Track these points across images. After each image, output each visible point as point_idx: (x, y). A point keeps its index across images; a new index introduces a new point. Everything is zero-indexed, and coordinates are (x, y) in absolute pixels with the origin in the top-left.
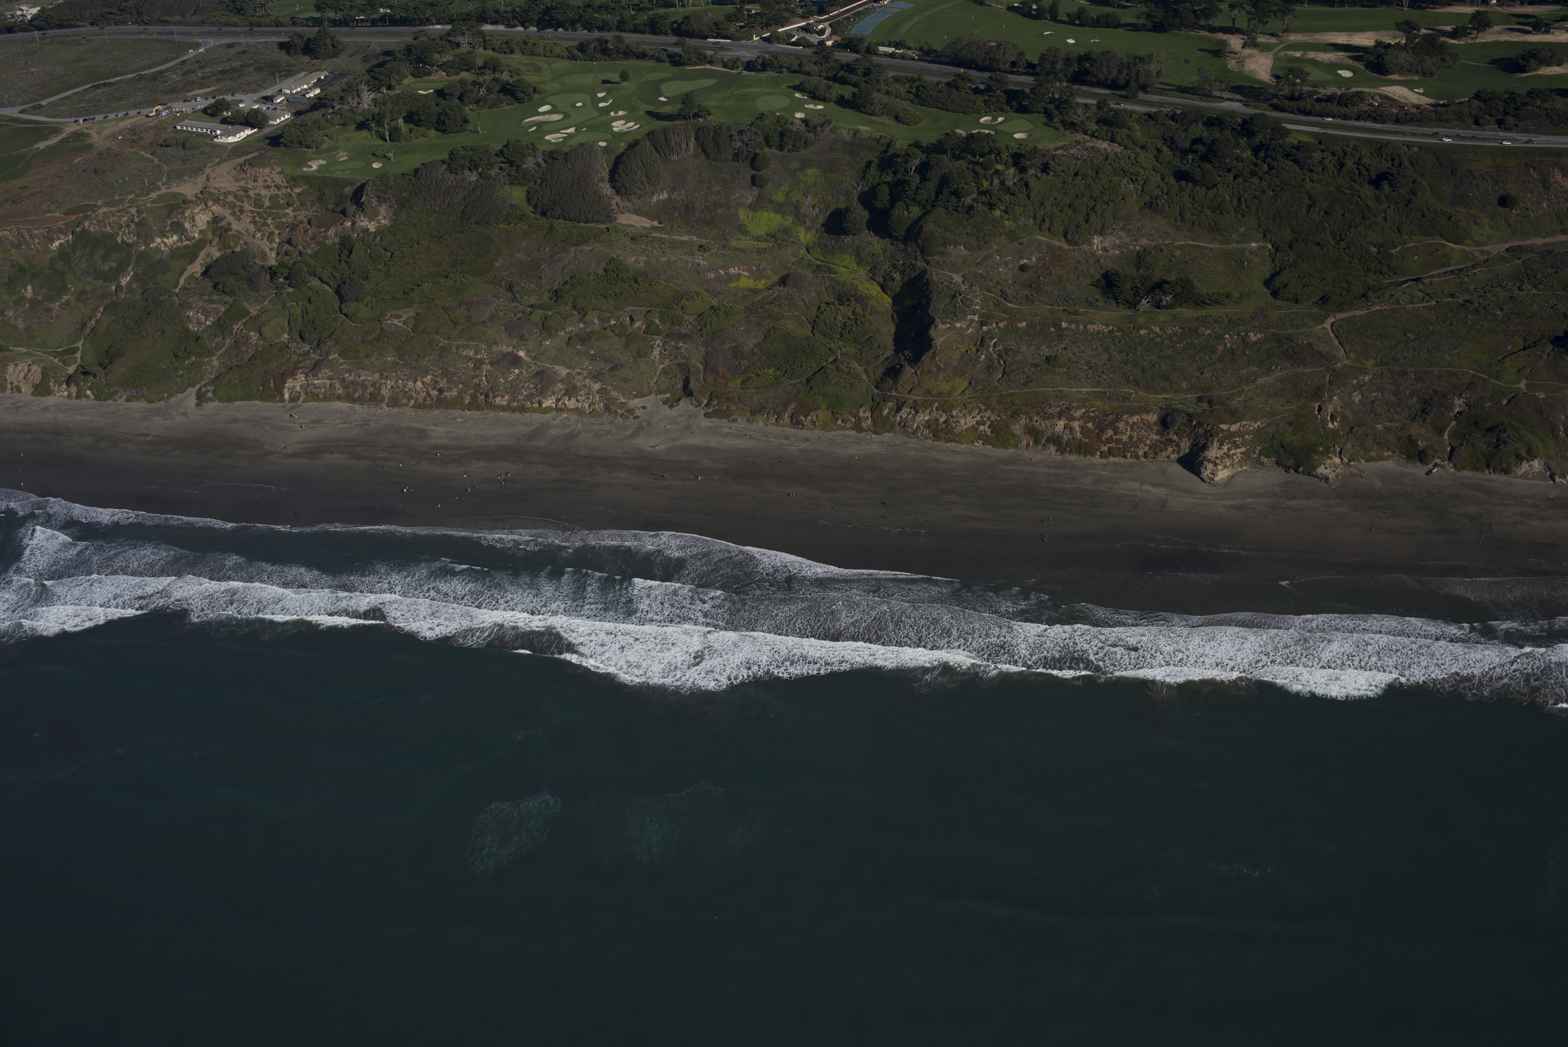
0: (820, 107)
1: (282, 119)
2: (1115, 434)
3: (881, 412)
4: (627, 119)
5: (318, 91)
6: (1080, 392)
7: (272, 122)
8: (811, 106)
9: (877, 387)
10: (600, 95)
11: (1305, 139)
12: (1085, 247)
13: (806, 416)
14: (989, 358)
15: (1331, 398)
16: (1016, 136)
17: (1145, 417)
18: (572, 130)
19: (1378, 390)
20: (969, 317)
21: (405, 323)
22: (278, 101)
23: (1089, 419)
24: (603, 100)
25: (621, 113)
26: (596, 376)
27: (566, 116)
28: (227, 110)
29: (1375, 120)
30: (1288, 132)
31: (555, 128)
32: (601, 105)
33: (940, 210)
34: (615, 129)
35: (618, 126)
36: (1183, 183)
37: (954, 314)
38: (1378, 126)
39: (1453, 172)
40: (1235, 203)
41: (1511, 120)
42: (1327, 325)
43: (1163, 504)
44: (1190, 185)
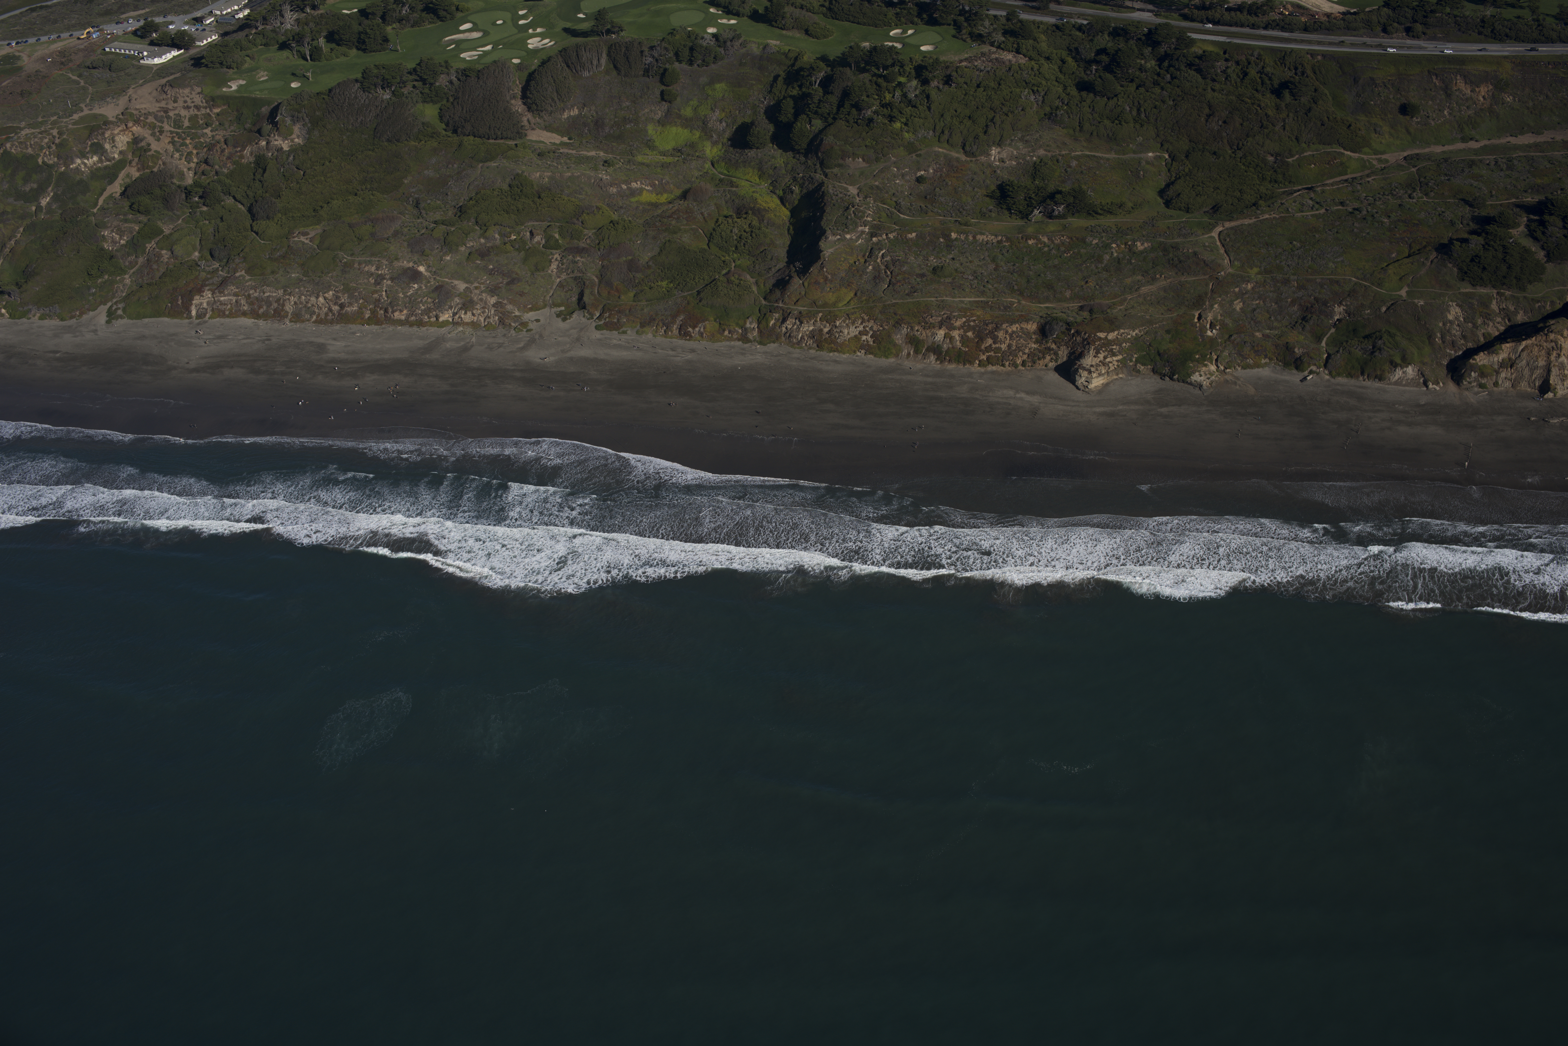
0: (733, 22)
1: (209, 40)
2: (995, 343)
3: (767, 323)
4: (543, 36)
5: (247, 12)
6: (962, 302)
7: (198, 43)
8: (724, 21)
9: (765, 299)
10: (521, 13)
11: (1210, 48)
12: (983, 158)
13: (694, 327)
14: (876, 269)
15: (1212, 306)
16: (923, 48)
17: (1024, 325)
18: (489, 47)
19: (1259, 298)
20: (860, 228)
21: (311, 240)
22: (208, 22)
23: (970, 328)
24: (524, 17)
25: (539, 30)
26: (493, 290)
27: (486, 33)
28: (156, 31)
29: (1283, 29)
30: (1193, 42)
31: (472, 45)
32: (521, 22)
33: (841, 124)
34: (530, 46)
35: (533, 43)
36: (1084, 94)
37: (845, 226)
38: (1286, 35)
39: (1356, 81)
40: (1134, 113)
41: (1419, 27)
42: (1215, 234)
43: (1034, 412)
44: (1091, 95)
